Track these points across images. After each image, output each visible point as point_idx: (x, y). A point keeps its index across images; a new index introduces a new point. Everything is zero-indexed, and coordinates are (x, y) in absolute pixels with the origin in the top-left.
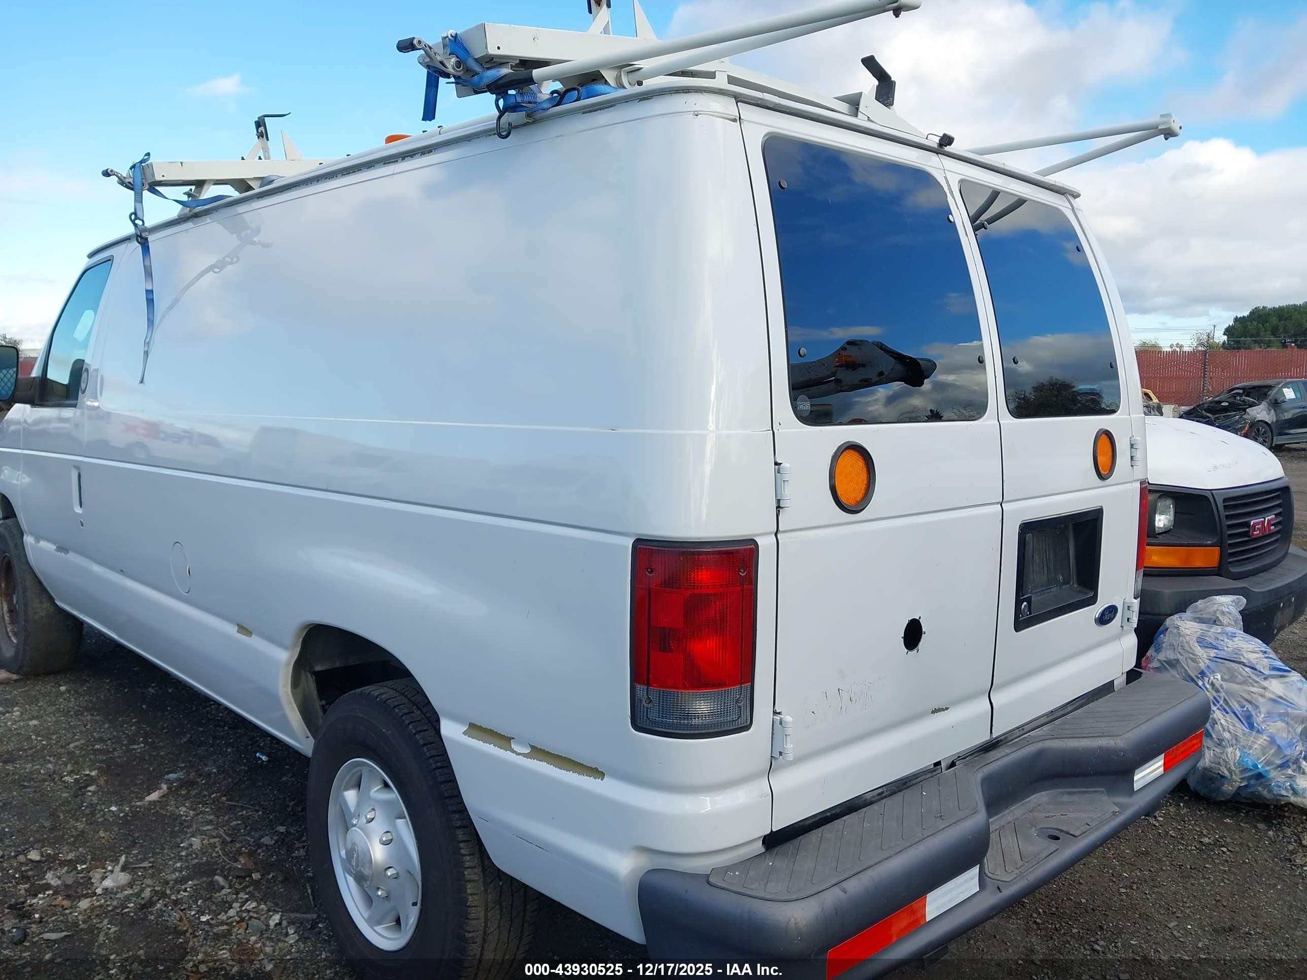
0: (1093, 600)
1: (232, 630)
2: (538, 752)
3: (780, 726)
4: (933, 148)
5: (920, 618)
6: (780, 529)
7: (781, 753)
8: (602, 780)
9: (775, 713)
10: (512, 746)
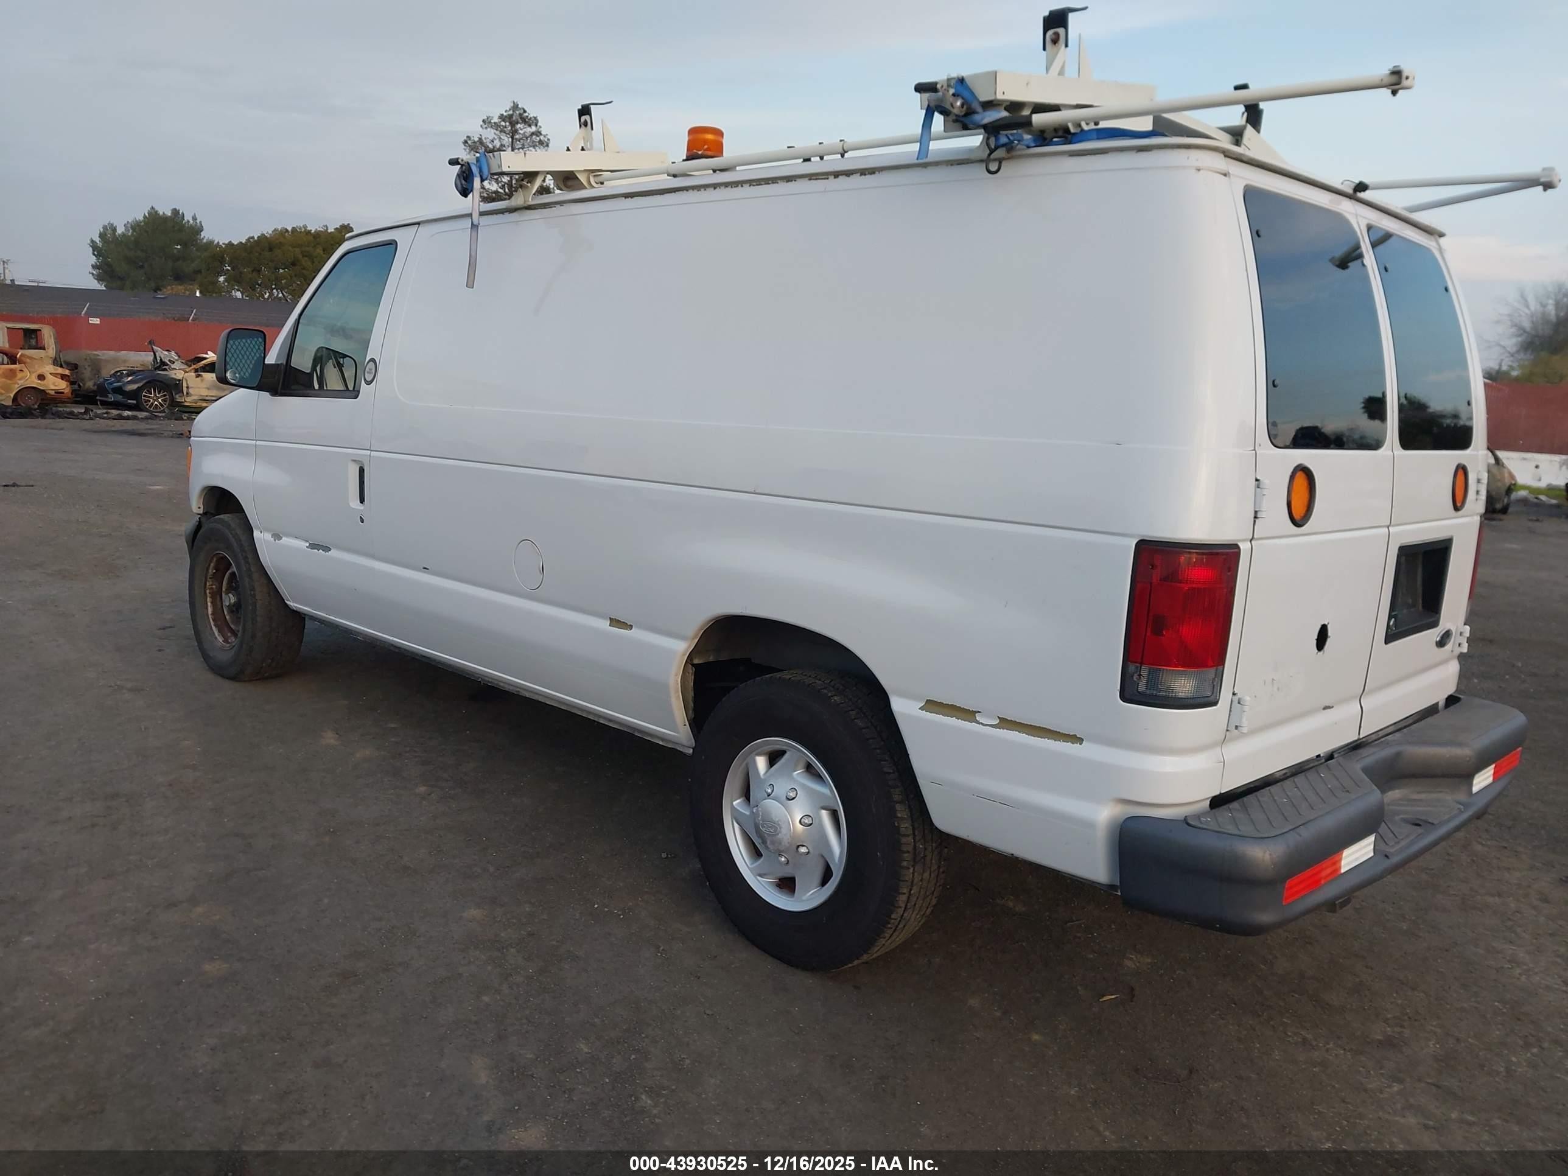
0: (1434, 624)
1: (605, 624)
2: (1005, 723)
3: (1239, 705)
4: (1348, 193)
5: (1328, 623)
6: (1255, 536)
7: (1237, 727)
8: (1080, 744)
9: (1234, 694)
10: (977, 718)
